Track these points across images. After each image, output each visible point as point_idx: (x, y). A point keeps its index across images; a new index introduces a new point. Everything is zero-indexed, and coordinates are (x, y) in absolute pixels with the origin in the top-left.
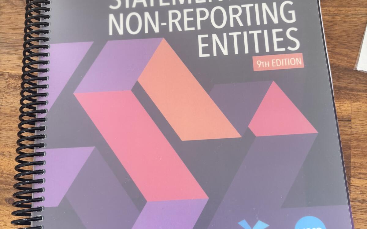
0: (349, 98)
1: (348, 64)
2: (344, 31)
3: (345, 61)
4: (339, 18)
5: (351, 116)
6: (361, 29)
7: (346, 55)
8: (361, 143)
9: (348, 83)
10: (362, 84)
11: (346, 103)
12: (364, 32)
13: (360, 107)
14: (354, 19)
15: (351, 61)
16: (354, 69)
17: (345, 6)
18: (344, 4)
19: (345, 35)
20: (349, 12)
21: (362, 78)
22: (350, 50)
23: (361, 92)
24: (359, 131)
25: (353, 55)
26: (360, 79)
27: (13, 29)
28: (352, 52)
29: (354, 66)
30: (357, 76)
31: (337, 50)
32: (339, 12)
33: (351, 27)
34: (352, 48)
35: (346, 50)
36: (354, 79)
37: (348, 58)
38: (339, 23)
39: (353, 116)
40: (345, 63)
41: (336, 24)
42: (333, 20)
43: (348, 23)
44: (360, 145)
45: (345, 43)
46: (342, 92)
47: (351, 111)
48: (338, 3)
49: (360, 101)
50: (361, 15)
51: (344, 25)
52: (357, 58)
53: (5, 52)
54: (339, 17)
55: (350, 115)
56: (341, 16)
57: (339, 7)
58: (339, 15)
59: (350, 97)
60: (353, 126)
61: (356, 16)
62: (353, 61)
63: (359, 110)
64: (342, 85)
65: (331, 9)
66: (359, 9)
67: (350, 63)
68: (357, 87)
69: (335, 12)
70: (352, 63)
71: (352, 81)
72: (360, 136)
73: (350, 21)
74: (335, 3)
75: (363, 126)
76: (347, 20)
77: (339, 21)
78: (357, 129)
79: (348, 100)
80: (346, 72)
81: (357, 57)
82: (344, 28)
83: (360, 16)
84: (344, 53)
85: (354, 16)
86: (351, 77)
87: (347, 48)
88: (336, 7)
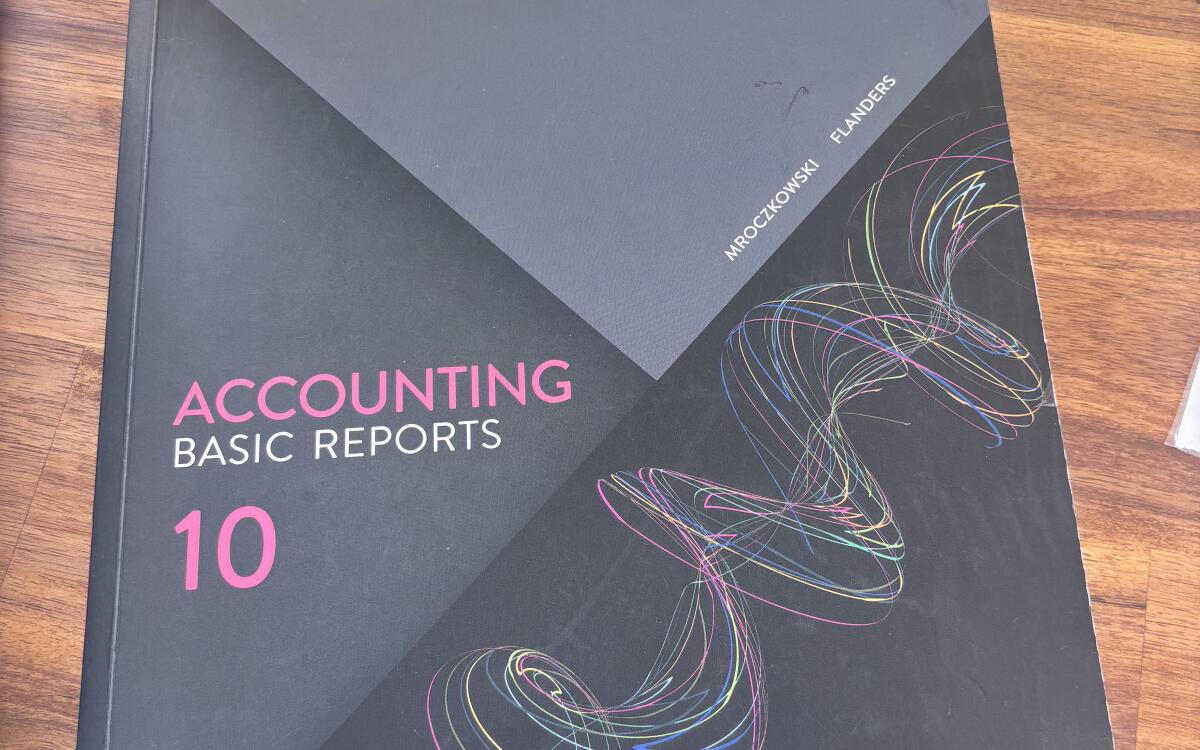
0: (1144, 534)
1: (1150, 424)
2: (1145, 320)
3: (1141, 416)
4: (1130, 277)
5: (1146, 592)
7: (1144, 398)
8: (1172, 684)
9: (1145, 485)
10: (1189, 492)
11: (1132, 550)
13: (1178, 567)
14: (1175, 286)
15: (1159, 417)
16: (1166, 443)
17: (1152, 243)
18: (1149, 234)
19: (1145, 331)
20: (1164, 263)
21: (1189, 473)
22: (1157, 380)
23: (1183, 517)
24: (1169, 642)
25: (1171, 397)
26: (1184, 477)
28: (1165, 389)
29: (1166, 434)
30: (1176, 465)
31: (1117, 377)
32: (1133, 258)
33: (1166, 310)
34: (1164, 376)
35: (1147, 380)
36: (1163, 475)
37: (1150, 404)
38: (1130, 292)
39: (1152, 593)
40: (1141, 421)
41: (1120, 296)
42: (1112, 280)
43: (1156, 295)
44: (1168, 689)
45: (1145, 357)
46: (1125, 514)
47: (1149, 576)
48: (1129, 229)
49: (1177, 548)
51: (1144, 300)
52: (1179, 410)
53: (81, 280)
54: (1131, 275)
55: (1144, 587)
56: (1136, 270)
57: (1132, 241)
58: (1131, 268)
59: (1146, 530)
60: (1150, 626)
61: (1184, 277)
62: (1165, 417)
63: (1175, 577)
64: (1126, 491)
65: (1108, 246)
66: (1195, 256)
67: (1153, 420)
68: (1171, 502)
69: (1122, 257)
70: (1161, 422)
71: (1159, 479)
72: (1171, 659)
73: (1164, 291)
74: (1122, 229)
75: (1183, 630)
76: (1155, 286)
77: (1131, 286)
78: (1163, 635)
79: (1140, 540)
80: (1140, 452)
81: (1177, 407)
82: (1145, 310)
84: (1141, 389)
85: (1177, 275)
86: (1155, 467)
87: (1149, 375)
88: (1124, 241)
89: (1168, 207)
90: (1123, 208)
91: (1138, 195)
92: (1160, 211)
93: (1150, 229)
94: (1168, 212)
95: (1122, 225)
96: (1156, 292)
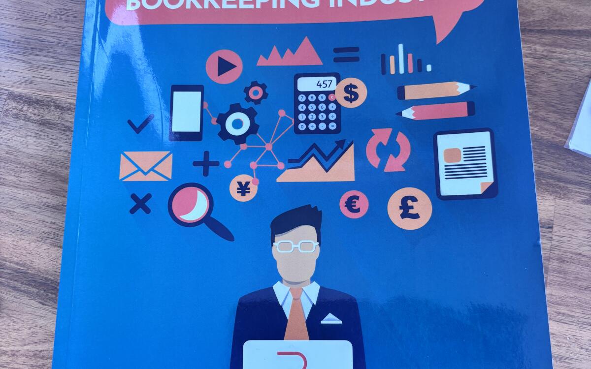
0: (553, 192)
1: (557, 137)
2: (556, 85)
4: (549, 63)
5: (553, 221)
6: (582, 85)
8: (564, 266)
9: (553, 167)
10: (575, 171)
11: (546, 200)
12: (585, 90)
13: (569, 208)
14: (572, 68)
15: (562, 134)
16: (565, 147)
17: (561, 46)
18: (559, 41)
19: (556, 91)
20: (566, 56)
21: (577, 162)
22: (561, 115)
23: (572, 184)
24: (564, 245)
25: (566, 124)
26: (573, 164)
27: (24, 20)
28: (565, 120)
29: (565, 142)
30: (569, 158)
31: (541, 113)
32: (550, 54)
33: (566, 80)
34: (565, 113)
35: (556, 115)
36: (561, 162)
37: (557, 127)
38: (549, 71)
39: (556, 221)
40: (552, 136)
41: (544, 72)
42: (539, 65)
43: (562, 73)
44: (562, 268)
45: (556, 103)
46: (543, 181)
47: (555, 213)
48: (550, 39)
49: (569, 199)
50: (584, 62)
51: (555, 75)
52: (572, 130)
53: (6, 55)
55: (552, 218)
56: (552, 60)
57: (551, 46)
58: (550, 59)
59: (554, 190)
60: (554, 237)
61: (576, 64)
62: (565, 134)
63: (568, 213)
64: (544, 170)
65: (538, 47)
66: (581, 53)
67: (559, 136)
68: (566, 176)
69: (545, 53)
70: (562, 136)
71: (560, 165)
72: (564, 254)
73: (566, 71)
74: (545, 39)
75: (570, 239)
76: (561, 68)
77: (549, 68)
78: (561, 241)
79: (551, 195)
80: (552, 151)
81: (571, 128)
82: (556, 80)
83: (582, 64)
84: (553, 120)
85: (572, 63)
86: (559, 159)
87: (557, 113)
88: (547, 45)
89: (569, 28)
90: (546, 28)
91: (554, 22)
92: (565, 30)
93: (559, 39)
94: (569, 31)
95: (546, 37)
96: (561, 71)
